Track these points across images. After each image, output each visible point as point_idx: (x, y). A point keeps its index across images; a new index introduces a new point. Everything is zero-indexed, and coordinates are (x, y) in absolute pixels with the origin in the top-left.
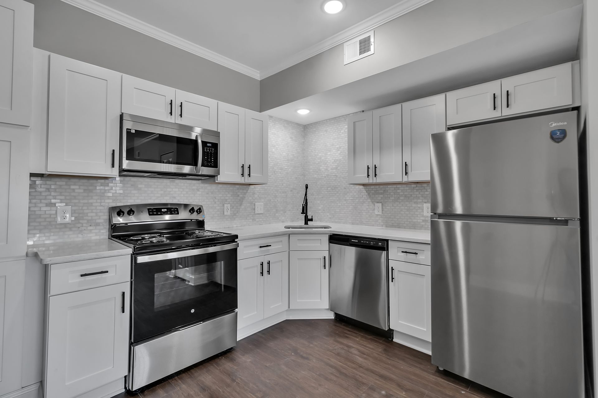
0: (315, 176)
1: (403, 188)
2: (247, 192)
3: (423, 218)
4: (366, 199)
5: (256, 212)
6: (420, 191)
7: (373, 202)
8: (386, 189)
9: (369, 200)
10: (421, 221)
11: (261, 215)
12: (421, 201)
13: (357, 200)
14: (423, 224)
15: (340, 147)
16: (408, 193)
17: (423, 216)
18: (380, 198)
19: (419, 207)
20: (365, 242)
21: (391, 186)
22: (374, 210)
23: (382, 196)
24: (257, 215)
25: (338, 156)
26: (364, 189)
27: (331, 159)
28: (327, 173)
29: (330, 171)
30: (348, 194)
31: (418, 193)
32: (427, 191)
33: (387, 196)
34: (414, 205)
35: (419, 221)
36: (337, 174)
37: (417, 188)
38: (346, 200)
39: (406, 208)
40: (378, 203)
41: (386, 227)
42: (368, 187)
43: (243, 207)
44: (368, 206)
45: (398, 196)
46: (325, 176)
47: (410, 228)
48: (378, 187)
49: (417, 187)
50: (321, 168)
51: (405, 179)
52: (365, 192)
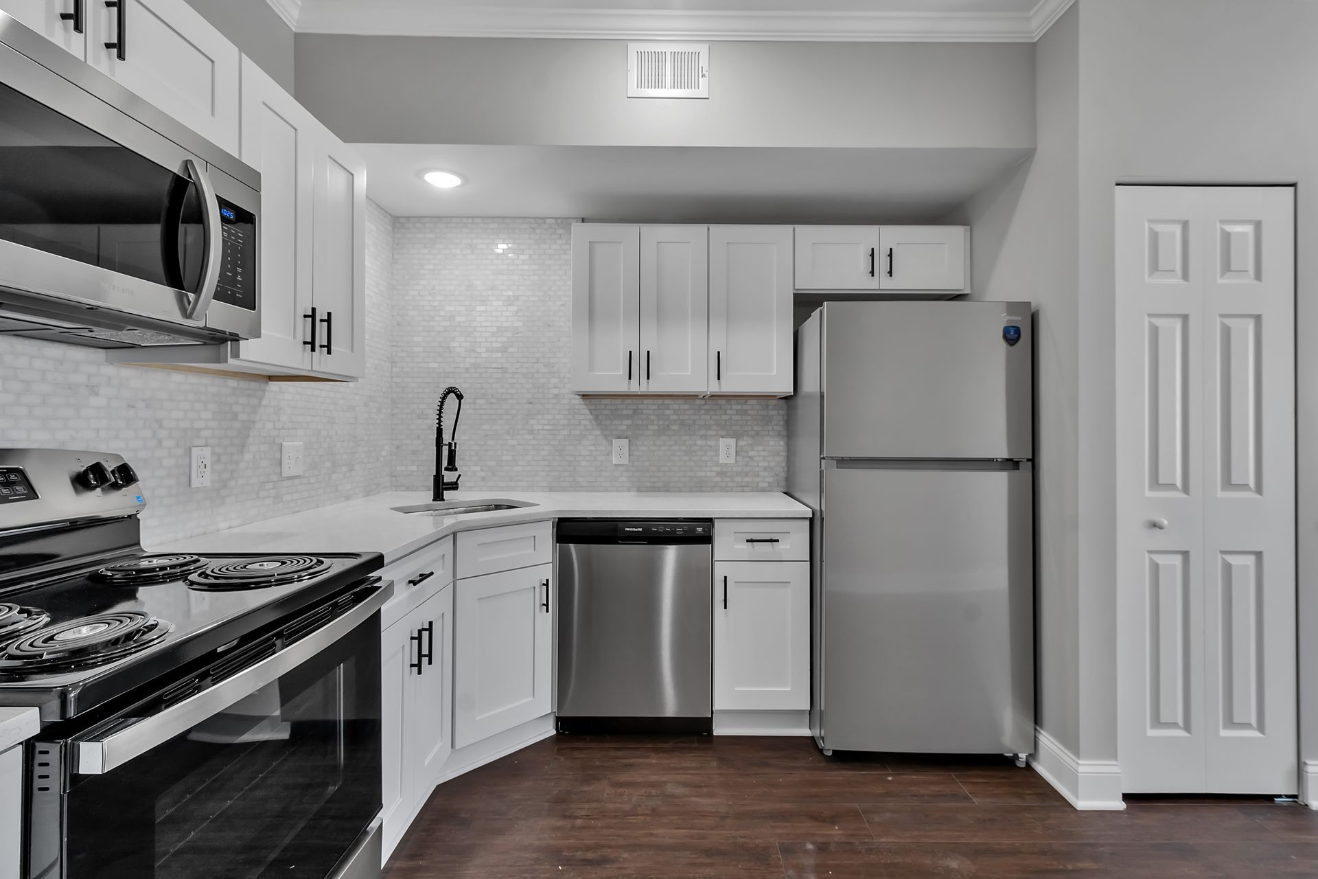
0: (432, 365)
1: (676, 407)
2: (260, 405)
3: (718, 469)
4: (587, 430)
5: (285, 474)
6: (712, 413)
7: (606, 437)
8: (640, 407)
9: (598, 432)
10: (715, 474)
11: (297, 481)
12: (713, 433)
13: (565, 432)
14: (718, 479)
15: (517, 298)
16: (687, 417)
17: (717, 464)
18: (625, 427)
19: (710, 446)
20: (661, 529)
21: (650, 401)
22: (609, 454)
23: (629, 422)
24: (287, 483)
25: (509, 319)
26: (584, 406)
27: (489, 324)
28: (473, 361)
29: (483, 355)
30: (539, 417)
31: (708, 417)
32: (726, 414)
33: (640, 422)
34: (699, 442)
35: (708, 474)
36: (504, 366)
37: (707, 407)
38: (531, 432)
39: (683, 448)
40: (619, 437)
41: (638, 491)
42: (594, 401)
43: (248, 457)
44: (594, 445)
45: (667, 423)
46: (468, 366)
47: (691, 491)
48: (619, 401)
49: (706, 404)
50: (452, 344)
51: (714, 388)
52: (588, 412)
